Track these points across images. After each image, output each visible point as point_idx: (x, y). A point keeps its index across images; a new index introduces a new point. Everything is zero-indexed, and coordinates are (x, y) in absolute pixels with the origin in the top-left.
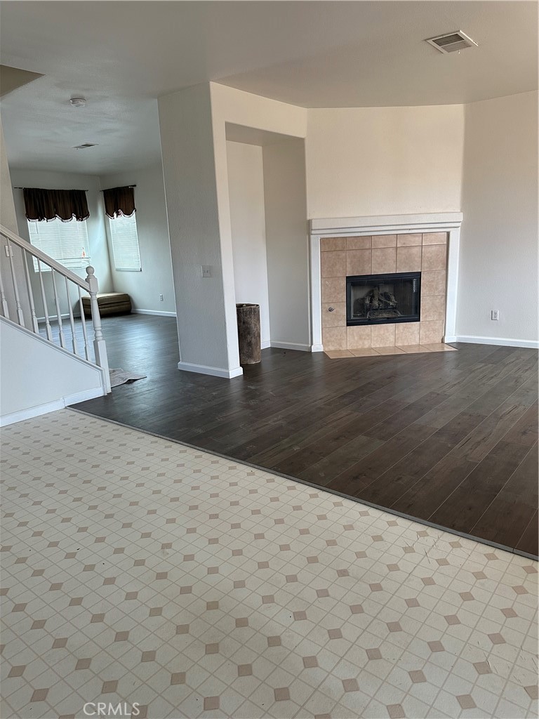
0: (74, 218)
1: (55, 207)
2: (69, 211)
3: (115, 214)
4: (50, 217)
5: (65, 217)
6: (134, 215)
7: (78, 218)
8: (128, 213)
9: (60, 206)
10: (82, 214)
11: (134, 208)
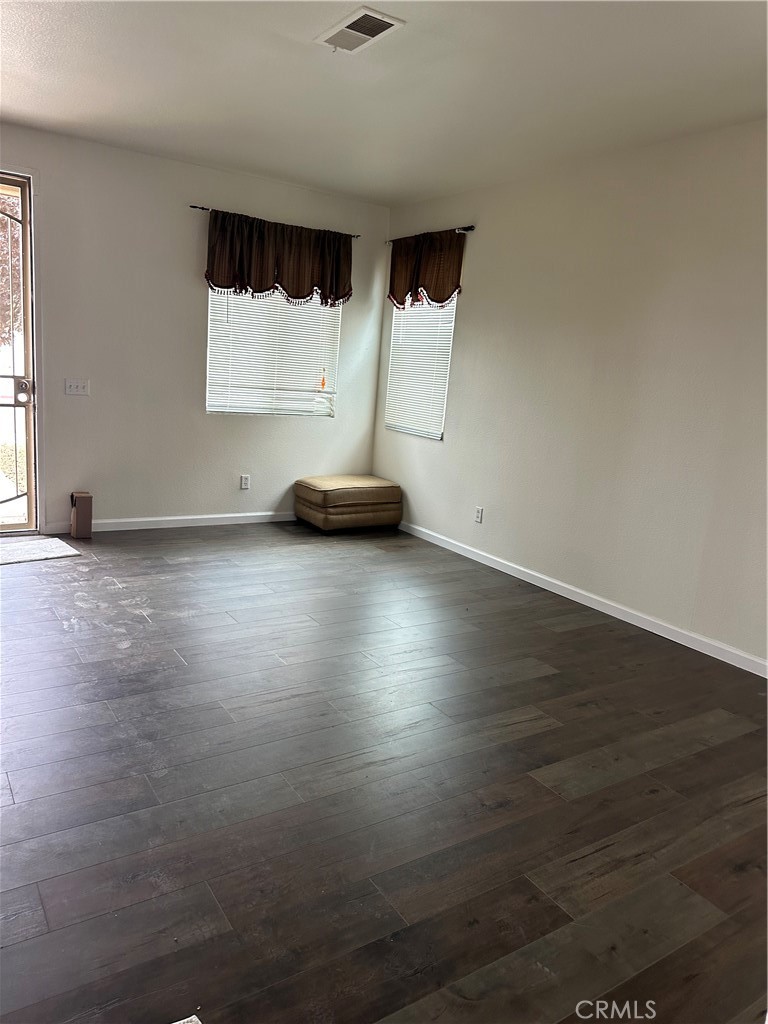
0: (316, 298)
1: (278, 264)
2: (307, 280)
3: (409, 299)
4: (260, 288)
5: (297, 293)
6: (452, 304)
7: (324, 300)
8: (440, 298)
9: (289, 265)
10: (336, 289)
11: (458, 286)
